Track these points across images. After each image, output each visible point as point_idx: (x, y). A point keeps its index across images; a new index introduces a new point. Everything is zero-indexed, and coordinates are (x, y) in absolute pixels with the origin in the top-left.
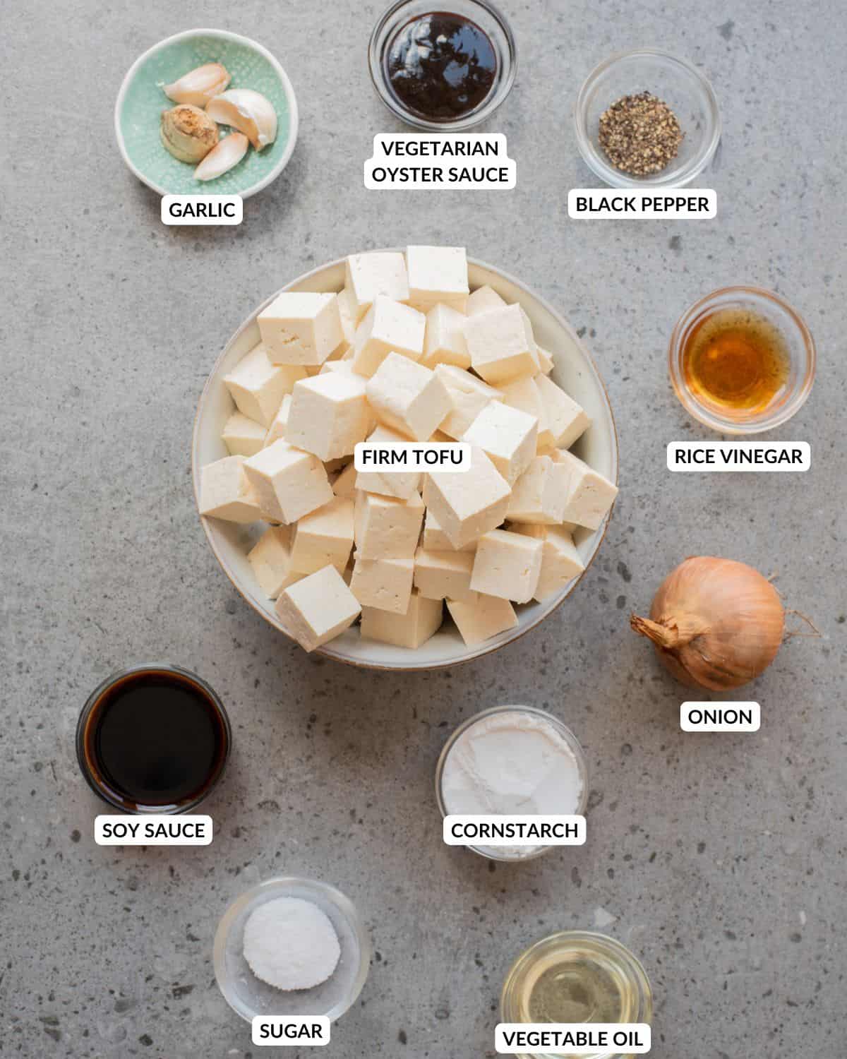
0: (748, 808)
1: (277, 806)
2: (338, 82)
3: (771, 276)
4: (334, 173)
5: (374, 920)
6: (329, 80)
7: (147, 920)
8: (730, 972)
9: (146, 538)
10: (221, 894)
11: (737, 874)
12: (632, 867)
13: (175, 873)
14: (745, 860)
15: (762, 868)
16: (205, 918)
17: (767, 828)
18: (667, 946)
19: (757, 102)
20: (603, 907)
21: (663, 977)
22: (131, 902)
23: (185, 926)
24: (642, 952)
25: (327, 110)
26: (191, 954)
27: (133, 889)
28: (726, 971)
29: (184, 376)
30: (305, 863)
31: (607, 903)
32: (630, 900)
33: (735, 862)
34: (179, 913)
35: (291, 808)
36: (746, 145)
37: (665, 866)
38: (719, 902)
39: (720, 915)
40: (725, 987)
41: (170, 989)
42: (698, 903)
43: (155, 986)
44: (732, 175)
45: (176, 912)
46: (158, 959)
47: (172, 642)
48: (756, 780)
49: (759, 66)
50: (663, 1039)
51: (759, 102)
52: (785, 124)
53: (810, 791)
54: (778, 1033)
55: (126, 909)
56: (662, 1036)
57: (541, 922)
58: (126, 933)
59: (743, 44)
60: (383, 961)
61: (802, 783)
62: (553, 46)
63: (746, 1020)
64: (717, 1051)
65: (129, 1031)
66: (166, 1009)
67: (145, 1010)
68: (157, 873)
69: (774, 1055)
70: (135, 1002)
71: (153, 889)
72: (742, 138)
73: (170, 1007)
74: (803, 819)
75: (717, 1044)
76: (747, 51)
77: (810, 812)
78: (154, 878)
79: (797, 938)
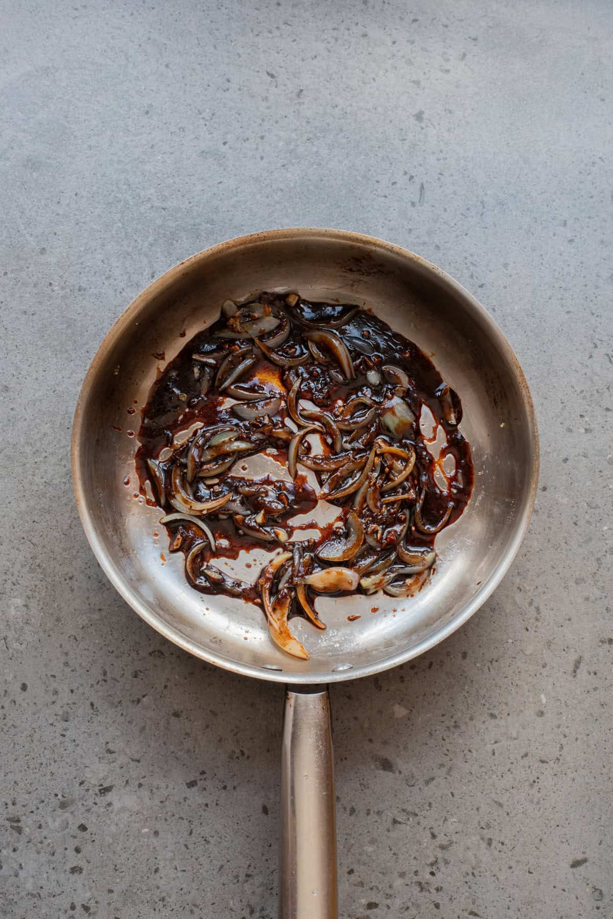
0: (495, 625)
2: (166, 176)
3: (467, 268)
4: (167, 233)
5: (237, 727)
6: (159, 175)
7: (77, 742)
8: (496, 742)
9: (59, 480)
10: (128, 719)
11: (492, 672)
12: (416, 673)
13: (95, 707)
14: (497, 661)
15: (509, 666)
16: (117, 736)
17: (510, 638)
18: (448, 727)
20: (399, 704)
21: (448, 750)
22: (66, 730)
23: (104, 744)
24: (430, 733)
25: (159, 194)
26: (110, 763)
27: (66, 721)
28: (493, 742)
29: (77, 371)
30: (185, 691)
31: (402, 701)
32: (417, 697)
33: (490, 664)
34: (100, 735)
35: (172, 654)
36: (441, 187)
37: (440, 671)
38: (482, 693)
39: (483, 702)
40: (494, 754)
41: (97, 789)
42: (466, 695)
43: (86, 788)
44: (433, 206)
45: (97, 734)
46: (87, 769)
47: (81, 548)
48: (498, 604)
49: (443, 137)
50: (453, 795)
51: (446, 159)
52: (465, 170)
53: (538, 609)
54: (536, 784)
55: (62, 735)
56: (452, 793)
57: (356, 718)
58: (63, 752)
59: (431, 124)
60: (246, 756)
61: (531, 604)
62: (305, 138)
63: (511, 776)
64: (493, 800)
65: (70, 823)
66: (95, 804)
67: (80, 806)
68: (82, 708)
69: (535, 800)
70: (73, 801)
71: (81, 719)
72: (437, 182)
73: (98, 802)
74: (534, 629)
75: (493, 795)
76: (434, 128)
77: (539, 624)
78: (80, 712)
79: (541, 714)
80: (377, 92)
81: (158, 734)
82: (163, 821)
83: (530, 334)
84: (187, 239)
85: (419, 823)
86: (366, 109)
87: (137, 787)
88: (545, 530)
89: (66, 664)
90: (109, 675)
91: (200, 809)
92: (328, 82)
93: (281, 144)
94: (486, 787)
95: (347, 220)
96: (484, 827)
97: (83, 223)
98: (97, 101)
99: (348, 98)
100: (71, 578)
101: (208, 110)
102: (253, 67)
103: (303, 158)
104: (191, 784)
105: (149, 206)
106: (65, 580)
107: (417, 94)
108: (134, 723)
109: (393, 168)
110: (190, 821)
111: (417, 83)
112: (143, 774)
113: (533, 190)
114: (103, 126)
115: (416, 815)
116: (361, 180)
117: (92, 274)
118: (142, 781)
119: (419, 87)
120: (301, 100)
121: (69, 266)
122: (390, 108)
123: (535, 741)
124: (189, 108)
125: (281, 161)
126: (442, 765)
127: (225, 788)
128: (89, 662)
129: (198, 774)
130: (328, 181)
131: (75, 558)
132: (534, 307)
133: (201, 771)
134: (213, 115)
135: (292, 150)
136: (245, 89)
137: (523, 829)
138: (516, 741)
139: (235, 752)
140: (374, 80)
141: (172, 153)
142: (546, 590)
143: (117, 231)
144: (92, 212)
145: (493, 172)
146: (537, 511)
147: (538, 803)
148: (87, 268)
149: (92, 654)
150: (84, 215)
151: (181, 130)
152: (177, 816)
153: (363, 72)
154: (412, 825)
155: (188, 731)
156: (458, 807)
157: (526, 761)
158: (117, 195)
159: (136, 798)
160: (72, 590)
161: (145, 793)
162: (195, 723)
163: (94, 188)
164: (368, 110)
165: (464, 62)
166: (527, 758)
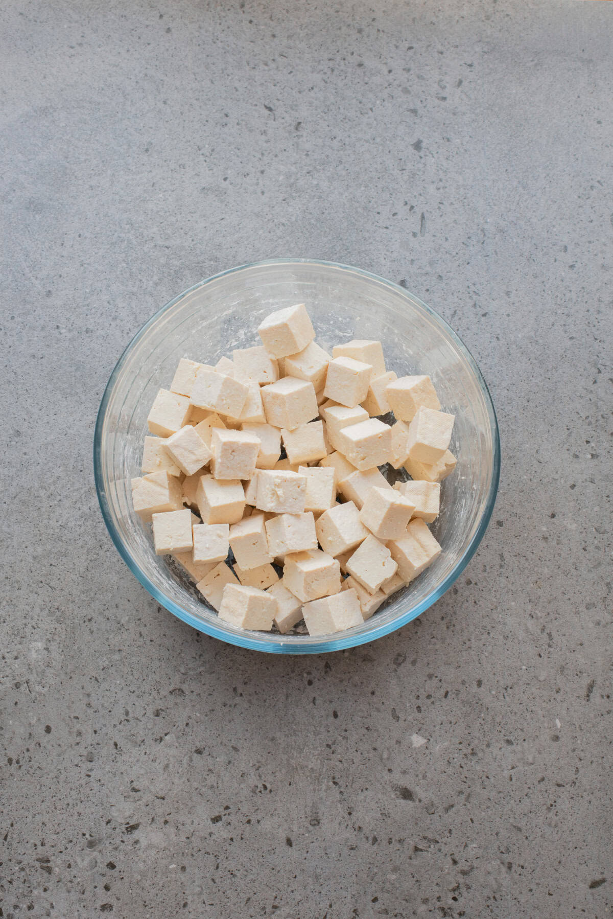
0: (508, 652)
1: (183, 692)
2: (168, 214)
4: (172, 271)
5: (258, 762)
6: (162, 213)
7: (102, 782)
8: (513, 768)
9: (73, 523)
10: (152, 757)
11: (507, 699)
12: (433, 703)
13: (118, 747)
14: (511, 688)
15: (524, 692)
16: (142, 775)
17: (523, 665)
18: (465, 755)
19: (445, 188)
20: (417, 733)
21: (466, 777)
22: (91, 770)
23: (129, 782)
24: (448, 761)
25: (162, 232)
26: (135, 801)
27: (91, 761)
28: (510, 767)
30: (206, 728)
31: (419, 730)
32: (434, 726)
33: (504, 691)
34: (124, 774)
35: (192, 692)
36: (441, 216)
37: (456, 699)
38: (498, 720)
39: (499, 728)
40: (511, 780)
41: (124, 827)
42: (482, 722)
43: (113, 827)
44: (434, 236)
45: (122, 773)
46: (113, 808)
47: (99, 590)
48: (510, 632)
49: (442, 165)
50: (472, 821)
51: (446, 188)
52: (465, 198)
53: (550, 635)
54: (553, 807)
55: (87, 775)
56: (471, 819)
57: (375, 749)
58: (89, 792)
59: (430, 153)
60: (268, 790)
61: (543, 630)
62: (305, 171)
63: (528, 801)
64: (512, 825)
65: (98, 861)
66: (123, 842)
67: (108, 845)
68: (106, 748)
69: (553, 824)
70: (100, 840)
71: (105, 759)
72: (438, 211)
73: (125, 840)
74: (547, 655)
75: (511, 820)
76: (433, 157)
77: (552, 650)
78: (104, 752)
79: (556, 738)
80: (375, 122)
81: (182, 771)
82: (190, 857)
83: (535, 361)
84: (191, 277)
85: (440, 850)
86: (365, 140)
87: (163, 824)
88: (554, 557)
89: (89, 705)
90: (131, 715)
91: (225, 843)
92: (325, 113)
93: (281, 178)
94: (505, 813)
95: (349, 253)
96: (504, 851)
97: (88, 264)
98: (97, 140)
99: (347, 129)
100: (90, 620)
101: (207, 146)
102: (250, 101)
103: (303, 191)
104: (216, 820)
105: (152, 244)
106: (84, 622)
107: (415, 123)
108: (158, 761)
109: (393, 199)
110: (216, 856)
111: (414, 111)
112: (169, 811)
113: (533, 217)
114: (104, 166)
115: (437, 842)
116: (362, 212)
117: (99, 315)
118: (167, 818)
119: (416, 116)
120: (299, 133)
121: (75, 309)
122: (388, 138)
123: (551, 766)
124: (188, 144)
125: (283, 195)
126: (461, 792)
127: (249, 822)
128: (111, 703)
129: (222, 809)
130: (329, 214)
131: (93, 599)
132: (537, 334)
133: (225, 806)
134: (213, 150)
135: (293, 184)
136: (244, 123)
137: (542, 853)
138: (533, 766)
139: (257, 787)
140: (371, 109)
141: (173, 191)
142: (557, 615)
143: (121, 271)
144: (95, 254)
145: (493, 199)
146: (547, 538)
147: (556, 826)
148: (93, 310)
149: (114, 695)
150: (88, 256)
151: (181, 166)
152: (203, 851)
153: (360, 103)
154: (433, 852)
155: (211, 767)
156: (478, 833)
157: (542, 786)
158: (120, 235)
159: (162, 835)
160: (92, 632)
161: (171, 830)
162: (218, 759)
163: (97, 229)
164: (367, 141)
165: (460, 89)
166: (544, 782)
